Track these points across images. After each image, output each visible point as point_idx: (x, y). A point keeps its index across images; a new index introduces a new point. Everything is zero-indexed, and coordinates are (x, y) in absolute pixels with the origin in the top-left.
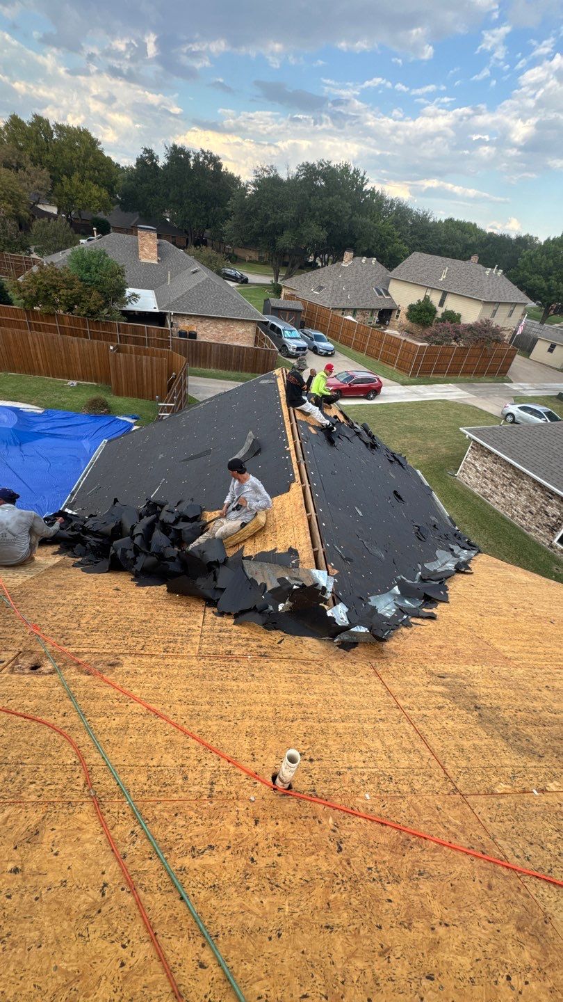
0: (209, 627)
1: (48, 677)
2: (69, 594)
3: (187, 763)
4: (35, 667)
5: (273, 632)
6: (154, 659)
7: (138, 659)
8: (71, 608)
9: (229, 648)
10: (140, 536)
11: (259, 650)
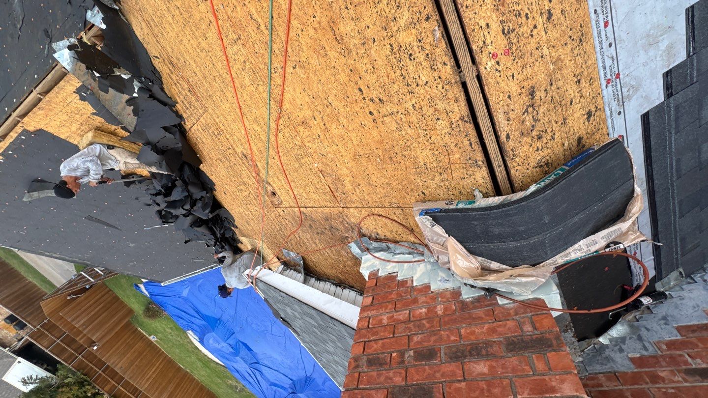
0: (192, 118)
1: (271, 183)
2: (245, 214)
3: (240, 67)
4: (274, 194)
5: (158, 68)
6: (228, 137)
7: (234, 146)
8: (249, 206)
9: (189, 94)
10: (185, 207)
11: (173, 71)
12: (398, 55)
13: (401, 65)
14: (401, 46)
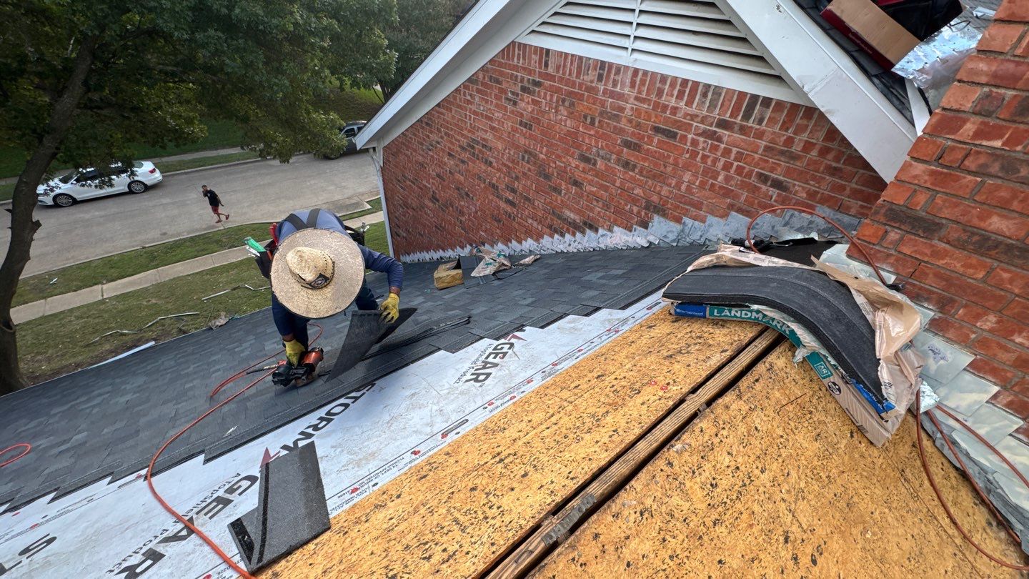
12: (720, 509)
13: (729, 501)
14: (709, 505)
